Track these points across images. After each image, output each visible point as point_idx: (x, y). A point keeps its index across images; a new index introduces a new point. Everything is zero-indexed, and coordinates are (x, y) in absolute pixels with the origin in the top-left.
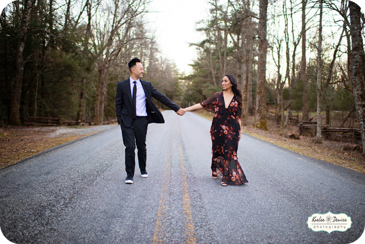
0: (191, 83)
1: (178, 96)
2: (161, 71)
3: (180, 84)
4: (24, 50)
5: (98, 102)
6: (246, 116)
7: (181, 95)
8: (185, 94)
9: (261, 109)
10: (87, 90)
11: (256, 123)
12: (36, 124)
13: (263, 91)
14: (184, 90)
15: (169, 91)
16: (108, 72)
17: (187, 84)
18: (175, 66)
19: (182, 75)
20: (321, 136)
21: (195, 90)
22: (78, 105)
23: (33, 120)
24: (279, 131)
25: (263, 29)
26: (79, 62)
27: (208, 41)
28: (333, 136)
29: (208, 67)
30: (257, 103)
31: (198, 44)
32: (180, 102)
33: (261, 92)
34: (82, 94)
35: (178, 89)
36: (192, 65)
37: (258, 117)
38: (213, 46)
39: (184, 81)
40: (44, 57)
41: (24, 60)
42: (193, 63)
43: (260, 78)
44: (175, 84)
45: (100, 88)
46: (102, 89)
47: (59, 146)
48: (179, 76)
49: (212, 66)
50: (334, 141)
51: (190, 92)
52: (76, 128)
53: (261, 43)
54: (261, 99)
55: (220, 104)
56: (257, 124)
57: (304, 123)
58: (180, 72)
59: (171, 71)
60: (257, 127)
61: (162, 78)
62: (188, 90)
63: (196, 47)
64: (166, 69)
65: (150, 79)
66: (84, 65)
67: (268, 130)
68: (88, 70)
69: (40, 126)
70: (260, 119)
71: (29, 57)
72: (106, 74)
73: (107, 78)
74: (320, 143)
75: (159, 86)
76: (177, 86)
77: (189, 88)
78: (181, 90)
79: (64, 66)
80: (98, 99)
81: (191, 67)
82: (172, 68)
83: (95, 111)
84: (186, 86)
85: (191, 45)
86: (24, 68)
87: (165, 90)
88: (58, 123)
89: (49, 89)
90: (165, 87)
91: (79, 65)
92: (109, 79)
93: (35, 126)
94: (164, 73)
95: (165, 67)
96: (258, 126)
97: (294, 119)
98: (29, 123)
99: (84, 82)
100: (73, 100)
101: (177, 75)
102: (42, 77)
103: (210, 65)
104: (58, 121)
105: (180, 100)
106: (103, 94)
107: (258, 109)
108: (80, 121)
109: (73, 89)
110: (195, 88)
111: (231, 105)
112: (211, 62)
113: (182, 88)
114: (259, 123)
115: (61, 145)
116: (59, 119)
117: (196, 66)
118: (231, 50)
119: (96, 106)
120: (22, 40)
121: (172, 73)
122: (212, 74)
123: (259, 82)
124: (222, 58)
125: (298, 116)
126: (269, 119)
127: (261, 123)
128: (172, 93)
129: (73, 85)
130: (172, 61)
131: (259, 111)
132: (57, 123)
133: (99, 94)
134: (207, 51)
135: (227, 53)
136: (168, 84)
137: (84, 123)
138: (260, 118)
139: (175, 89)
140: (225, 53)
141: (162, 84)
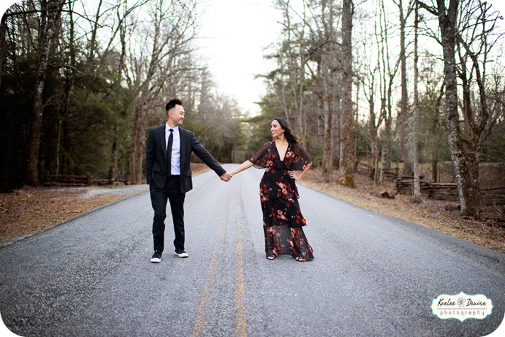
0: (258, 127)
1: (240, 144)
2: (217, 111)
3: (242, 128)
4: (43, 91)
5: (134, 155)
6: (328, 170)
7: (244, 143)
8: (251, 142)
9: (346, 161)
10: (122, 139)
11: (341, 179)
12: (59, 184)
13: (348, 137)
14: (248, 137)
15: (228, 138)
16: (147, 115)
17: (252, 128)
18: (236, 103)
19: (245, 115)
20: (419, 194)
21: (263, 136)
22: (111, 159)
23: (54, 179)
24: (372, 188)
25: (347, 58)
26: (111, 105)
27: (279, 71)
28: (437, 194)
29: (279, 105)
30: (341, 153)
31: (266, 75)
32: (244, 152)
33: (346, 139)
34: (114, 146)
35: (240, 135)
36: (260, 104)
37: (342, 171)
38: (286, 78)
39: (247, 123)
40: (68, 99)
41: (44, 103)
42: (260, 101)
43: (344, 120)
44: (236, 127)
45: (136, 136)
46: (138, 137)
47: (101, 206)
48: (242, 117)
49: (285, 104)
50: (438, 199)
51: (257, 139)
52: (111, 188)
53: (345, 76)
54: (346, 148)
55: (274, 156)
56: (342, 181)
57: (403, 178)
58: (243, 112)
59: (230, 111)
60: (342, 184)
61: (218, 122)
62: (254, 136)
63: (264, 78)
64: (224, 108)
65: (202, 122)
66: (118, 109)
67: (355, 188)
68: (123, 114)
69: (64, 186)
70: (346, 174)
71: (50, 100)
72: (145, 118)
73: (146, 123)
74: (418, 203)
75: (214, 131)
76: (240, 131)
77: (255, 133)
78: (244, 136)
79: (94, 110)
80: (134, 151)
81: (258, 105)
82: (232, 107)
83: (130, 166)
84: (251, 131)
85: (257, 77)
86: (43, 114)
87: (223, 137)
88: (86, 182)
89: (74, 140)
90: (223, 132)
91: (113, 109)
92: (148, 124)
93: (58, 186)
94: (221, 114)
95: (222, 107)
96: (343, 182)
97: (392, 174)
98: (49, 183)
99: (118, 129)
100: (105, 153)
101: (239, 115)
102: (65, 124)
103: (283, 103)
104: (86, 179)
105: (244, 150)
106: (141, 144)
107: (343, 161)
108: (113, 179)
109: (104, 139)
110: (263, 134)
111: (288, 156)
112: (284, 99)
113: (246, 134)
114: (344, 178)
115: (103, 206)
116: (88, 177)
117: (265, 103)
118: (309, 82)
119: (132, 160)
120: (41, 78)
121: (233, 114)
122: (284, 114)
123: (344, 127)
124: (297, 94)
125: (397, 169)
126: (360, 174)
127: (347, 178)
128: (232, 140)
129: (104, 134)
130: (232, 97)
131: (345, 164)
132: (84, 183)
133: (135, 144)
134: (279, 83)
135: (304, 87)
136: (227, 129)
137: (118, 183)
138: (345, 172)
139: (236, 135)
140: (301, 88)
141: (218, 129)
